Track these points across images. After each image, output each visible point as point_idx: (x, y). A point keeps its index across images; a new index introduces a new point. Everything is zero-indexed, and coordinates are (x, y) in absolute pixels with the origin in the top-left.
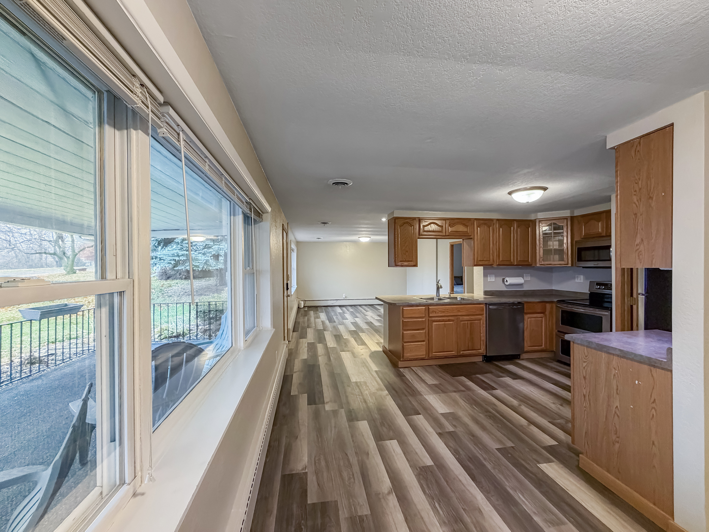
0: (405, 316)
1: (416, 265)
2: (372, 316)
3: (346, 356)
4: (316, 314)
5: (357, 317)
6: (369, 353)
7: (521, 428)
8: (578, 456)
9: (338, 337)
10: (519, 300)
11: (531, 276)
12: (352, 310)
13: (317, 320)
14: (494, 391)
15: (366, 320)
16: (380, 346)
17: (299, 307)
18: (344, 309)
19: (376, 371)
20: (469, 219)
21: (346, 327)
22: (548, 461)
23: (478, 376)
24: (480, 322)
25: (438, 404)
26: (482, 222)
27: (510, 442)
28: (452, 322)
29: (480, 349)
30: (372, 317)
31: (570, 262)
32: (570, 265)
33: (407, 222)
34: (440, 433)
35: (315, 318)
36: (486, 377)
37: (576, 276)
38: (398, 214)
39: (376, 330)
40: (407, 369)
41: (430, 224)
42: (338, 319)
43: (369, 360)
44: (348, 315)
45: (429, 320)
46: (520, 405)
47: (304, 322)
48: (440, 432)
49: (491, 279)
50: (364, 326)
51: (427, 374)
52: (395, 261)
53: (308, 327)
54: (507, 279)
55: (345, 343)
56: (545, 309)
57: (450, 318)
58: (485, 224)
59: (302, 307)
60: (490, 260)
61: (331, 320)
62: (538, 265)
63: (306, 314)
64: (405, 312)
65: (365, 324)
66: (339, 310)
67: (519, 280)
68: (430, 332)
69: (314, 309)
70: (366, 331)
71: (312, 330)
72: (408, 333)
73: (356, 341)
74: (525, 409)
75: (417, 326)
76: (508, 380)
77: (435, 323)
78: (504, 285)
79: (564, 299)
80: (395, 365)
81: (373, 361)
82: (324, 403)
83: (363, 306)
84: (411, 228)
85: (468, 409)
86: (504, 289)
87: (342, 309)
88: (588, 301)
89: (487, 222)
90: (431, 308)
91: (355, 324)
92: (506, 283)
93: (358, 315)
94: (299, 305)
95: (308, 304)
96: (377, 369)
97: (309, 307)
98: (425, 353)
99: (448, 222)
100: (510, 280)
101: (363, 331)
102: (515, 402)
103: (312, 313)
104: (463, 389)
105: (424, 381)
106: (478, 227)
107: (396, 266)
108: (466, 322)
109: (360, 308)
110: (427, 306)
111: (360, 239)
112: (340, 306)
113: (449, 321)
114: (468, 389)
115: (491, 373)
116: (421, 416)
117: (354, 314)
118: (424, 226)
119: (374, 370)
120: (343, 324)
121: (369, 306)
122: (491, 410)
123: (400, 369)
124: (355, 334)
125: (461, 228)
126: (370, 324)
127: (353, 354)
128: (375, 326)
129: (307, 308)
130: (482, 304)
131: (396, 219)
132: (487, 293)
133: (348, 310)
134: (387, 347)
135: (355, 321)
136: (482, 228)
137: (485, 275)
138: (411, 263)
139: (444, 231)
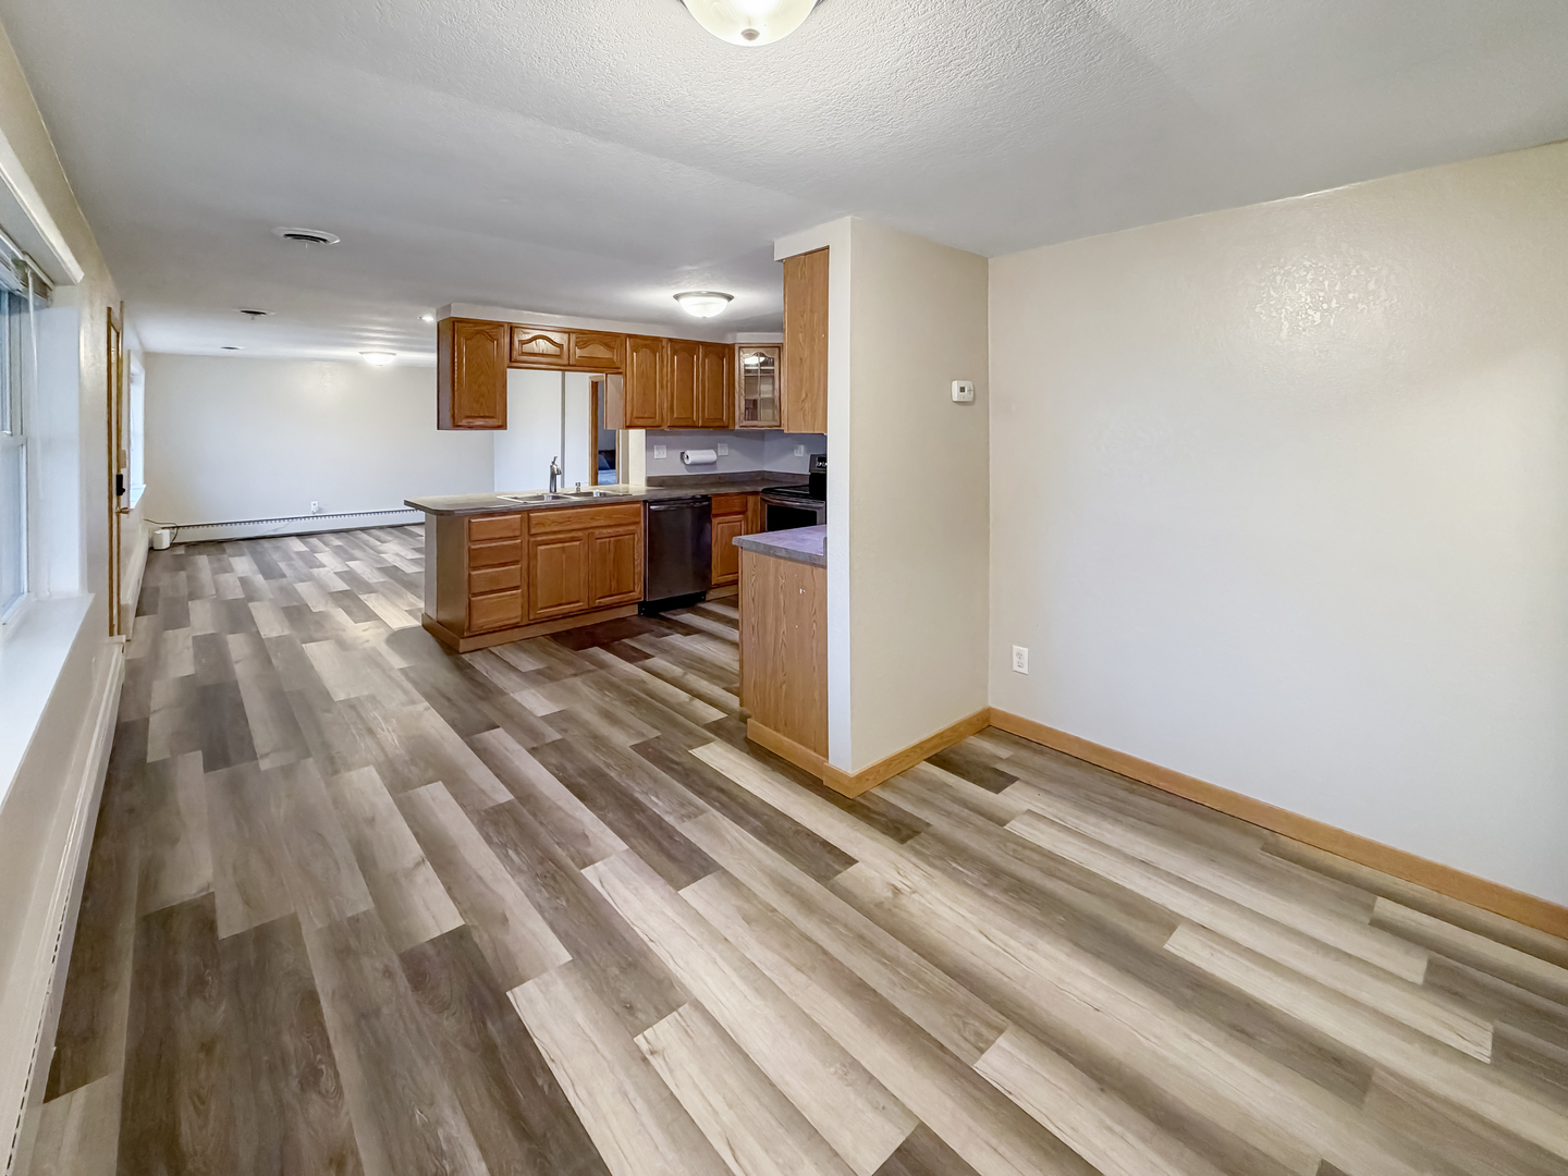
0: (474, 538)
1: (503, 426)
2: (397, 552)
3: (319, 654)
4: (219, 560)
5: (354, 559)
6: (385, 636)
7: (678, 708)
8: (746, 723)
9: (296, 613)
10: (703, 492)
11: (730, 447)
12: (337, 542)
13: (225, 578)
14: (647, 661)
15: (381, 563)
16: (416, 618)
17: (151, 549)
18: (314, 541)
19: (402, 670)
20: (617, 335)
21: (321, 586)
22: (706, 741)
23: (626, 641)
24: (634, 538)
25: (536, 703)
26: (641, 341)
27: (655, 731)
28: (578, 543)
29: (633, 591)
30: (397, 555)
33: (484, 331)
34: (533, 749)
35: (215, 572)
36: (638, 641)
37: (794, 446)
38: (459, 311)
39: (407, 583)
40: (479, 652)
41: (535, 339)
42: (295, 569)
43: (384, 649)
44: (325, 557)
45: (529, 541)
46: (685, 674)
47: (175, 587)
48: (535, 745)
49: (660, 454)
50: (373, 577)
51: (522, 655)
52: (454, 416)
53: (193, 596)
54: (688, 453)
55: (318, 623)
56: (746, 505)
57: (574, 534)
58: (646, 346)
59: (166, 544)
60: (654, 418)
61: (269, 572)
62: (737, 427)
63: (181, 564)
64: (474, 529)
65: (376, 573)
66: (297, 546)
67: (708, 455)
68: (531, 568)
69: (212, 549)
70: (381, 590)
71: (208, 606)
72: (482, 574)
73: (349, 613)
74: (691, 678)
75: (503, 558)
76: (676, 639)
77: (543, 548)
78: (683, 465)
79: (773, 486)
80: (450, 650)
81: (395, 651)
82: (254, 757)
83: (375, 532)
84: (492, 345)
85: (594, 698)
86: (683, 472)
87: (304, 543)
88: (808, 488)
89: (650, 344)
90: (535, 517)
91: (348, 576)
92: (686, 461)
93: (357, 553)
94: (152, 541)
95: (186, 536)
96: (403, 665)
97: (188, 545)
98: (520, 614)
99: (573, 337)
100: (694, 456)
101: (370, 589)
103: (203, 561)
104: (592, 667)
105: (514, 669)
106: (633, 351)
107: (456, 426)
108: (607, 540)
109: (364, 536)
110: (527, 512)
111: (364, 356)
112: (298, 535)
113: (573, 539)
114: (602, 665)
115: (650, 631)
116: (499, 732)
117: (346, 552)
118: (523, 343)
119: (397, 667)
120: (310, 578)
121: (391, 529)
122: (636, 691)
123: (463, 656)
124: (341, 598)
125: (600, 352)
126: (392, 572)
127: (341, 643)
128: (406, 574)
129: (183, 546)
130: (637, 502)
131: (454, 322)
132: (650, 481)
133: (326, 544)
134: (434, 616)
135: (346, 569)
136: (640, 354)
137: (649, 447)
138: (491, 422)
139: (565, 356)
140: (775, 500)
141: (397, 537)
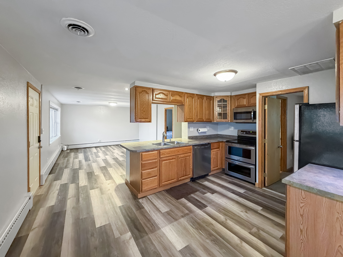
0: (143, 160)
1: (150, 121)
2: (118, 153)
3: (94, 194)
5: (107, 155)
6: (114, 187)
9: (90, 175)
10: (209, 142)
11: (210, 127)
12: (104, 150)
14: (206, 208)
15: (114, 157)
16: (123, 179)
17: (62, 150)
18: (98, 149)
20: (182, 93)
21: (98, 165)
23: (192, 195)
24: (190, 157)
25: (174, 237)
26: (189, 95)
28: (174, 160)
29: (190, 174)
31: (230, 120)
32: (230, 122)
33: (145, 90)
35: (74, 159)
36: (195, 195)
37: (230, 127)
38: (138, 84)
39: (120, 164)
40: (144, 199)
41: (160, 93)
42: (93, 158)
43: (114, 194)
44: (101, 154)
45: (160, 160)
46: (226, 220)
47: (63, 163)
49: (192, 129)
50: (111, 161)
51: (159, 201)
52: (136, 118)
53: (66, 167)
54: (199, 129)
55: (96, 180)
56: (219, 146)
57: (173, 157)
58: (191, 96)
59: (66, 149)
60: (193, 119)
61: (87, 159)
62: (215, 121)
63: (68, 155)
64: (143, 156)
66: (94, 150)
67: (205, 130)
68: (160, 169)
69: (75, 151)
70: (113, 166)
72: (146, 172)
73: (105, 176)
74: (230, 223)
75: (152, 166)
76: (210, 196)
77: (164, 162)
78: (198, 133)
79: (229, 140)
80: (135, 197)
81: (117, 195)
83: (112, 146)
84: (147, 95)
86: (198, 135)
87: (96, 150)
88: (237, 140)
89: (191, 95)
90: (162, 152)
91: (105, 161)
92: (199, 131)
93: (108, 153)
94: (62, 148)
95: (70, 147)
97: (71, 149)
98: (157, 184)
99: (171, 93)
100: (202, 130)
101: (111, 167)
102: (222, 217)
103: (72, 154)
105: (158, 210)
106: (187, 98)
107: (136, 121)
108: (183, 158)
109: (109, 147)
110: (159, 150)
111: (110, 104)
112: (96, 147)
113: (173, 159)
114: (191, 211)
117: (106, 153)
118: (156, 95)
120: (96, 161)
121: (116, 146)
123: (139, 200)
124: (104, 169)
125: (178, 98)
126: (116, 159)
127: (101, 190)
128: (120, 161)
129: (69, 150)
130: (190, 146)
131: (136, 88)
132: (190, 138)
133: (101, 150)
134: (129, 180)
135: (105, 158)
136: (189, 98)
137: (189, 127)
138: (147, 120)
139: (168, 99)
140: (230, 145)
141: (117, 148)
